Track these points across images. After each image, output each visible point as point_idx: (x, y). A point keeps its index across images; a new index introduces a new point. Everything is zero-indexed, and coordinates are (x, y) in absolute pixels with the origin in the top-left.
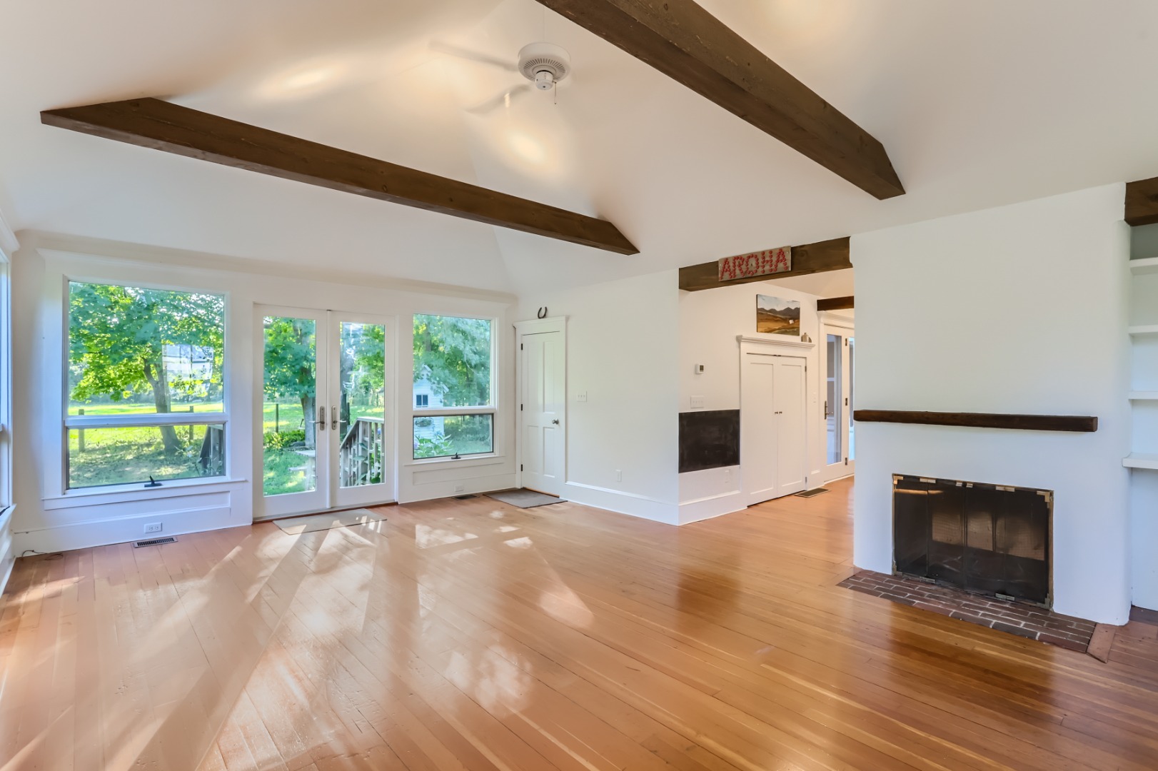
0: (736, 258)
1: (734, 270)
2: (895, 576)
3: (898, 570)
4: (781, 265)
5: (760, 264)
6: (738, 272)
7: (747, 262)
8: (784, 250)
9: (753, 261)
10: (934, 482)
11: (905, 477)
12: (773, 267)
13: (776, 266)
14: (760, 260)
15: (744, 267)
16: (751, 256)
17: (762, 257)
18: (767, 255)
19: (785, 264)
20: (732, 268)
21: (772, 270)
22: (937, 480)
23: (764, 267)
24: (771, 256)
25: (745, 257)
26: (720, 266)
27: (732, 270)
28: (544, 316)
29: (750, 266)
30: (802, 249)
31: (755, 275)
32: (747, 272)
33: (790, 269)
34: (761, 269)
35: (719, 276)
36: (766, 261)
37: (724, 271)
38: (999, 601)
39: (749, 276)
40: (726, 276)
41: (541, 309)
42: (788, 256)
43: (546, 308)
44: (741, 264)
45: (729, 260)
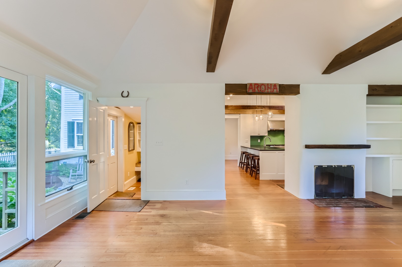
0: (255, 84)
2: (315, 199)
3: (317, 196)
4: (275, 90)
5: (266, 88)
6: (256, 90)
7: (261, 87)
8: (276, 85)
9: (263, 87)
10: (327, 166)
11: (319, 166)
13: (273, 90)
14: (267, 87)
15: (259, 88)
19: (277, 90)
21: (271, 92)
23: (268, 90)
24: (271, 86)
26: (248, 86)
27: (254, 89)
28: (127, 96)
29: (262, 88)
30: (283, 85)
31: (264, 92)
32: (260, 91)
33: (278, 92)
34: (266, 90)
35: (247, 90)
36: (269, 88)
37: (250, 88)
38: (344, 199)
39: (262, 92)
40: (251, 91)
41: (123, 92)
42: (278, 87)
43: (128, 92)
44: (258, 87)
45: (252, 84)
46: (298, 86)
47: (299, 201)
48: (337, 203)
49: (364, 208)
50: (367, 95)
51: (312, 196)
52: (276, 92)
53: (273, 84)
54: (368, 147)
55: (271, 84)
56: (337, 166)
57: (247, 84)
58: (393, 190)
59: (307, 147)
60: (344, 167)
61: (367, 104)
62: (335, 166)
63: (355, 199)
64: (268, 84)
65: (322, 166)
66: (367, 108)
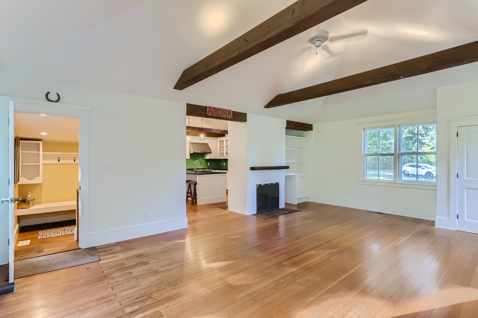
0: (214, 108)
1: (213, 113)
2: (257, 213)
3: (258, 211)
4: (229, 116)
5: (223, 114)
6: (215, 113)
7: (218, 111)
8: (230, 111)
9: (220, 111)
10: (264, 185)
11: (259, 185)
12: (227, 116)
13: (228, 116)
14: (223, 112)
15: (217, 113)
16: (220, 109)
17: (224, 111)
18: (225, 111)
19: (231, 116)
20: (212, 111)
21: (226, 117)
22: (264, 184)
23: (224, 115)
24: (226, 112)
25: (218, 109)
26: (208, 109)
27: (212, 113)
28: (57, 101)
29: (219, 113)
30: (235, 113)
31: (221, 117)
32: (218, 115)
33: (232, 118)
34: (223, 115)
35: (207, 113)
36: (225, 113)
37: (209, 112)
38: (274, 210)
39: (219, 117)
40: (210, 114)
41: (49, 93)
42: (232, 114)
43: (57, 94)
44: (216, 111)
45: (211, 108)
46: (245, 115)
47: (245, 217)
48: (272, 213)
49: (284, 215)
50: (286, 128)
51: (255, 212)
52: (230, 118)
53: (228, 110)
54: (287, 167)
55: (226, 110)
56: (270, 184)
57: (206, 107)
58: (298, 199)
59: (253, 169)
60: (274, 184)
61: (286, 135)
62: (269, 184)
63: (280, 209)
64: (224, 110)
65: (261, 185)
66: (286, 137)
